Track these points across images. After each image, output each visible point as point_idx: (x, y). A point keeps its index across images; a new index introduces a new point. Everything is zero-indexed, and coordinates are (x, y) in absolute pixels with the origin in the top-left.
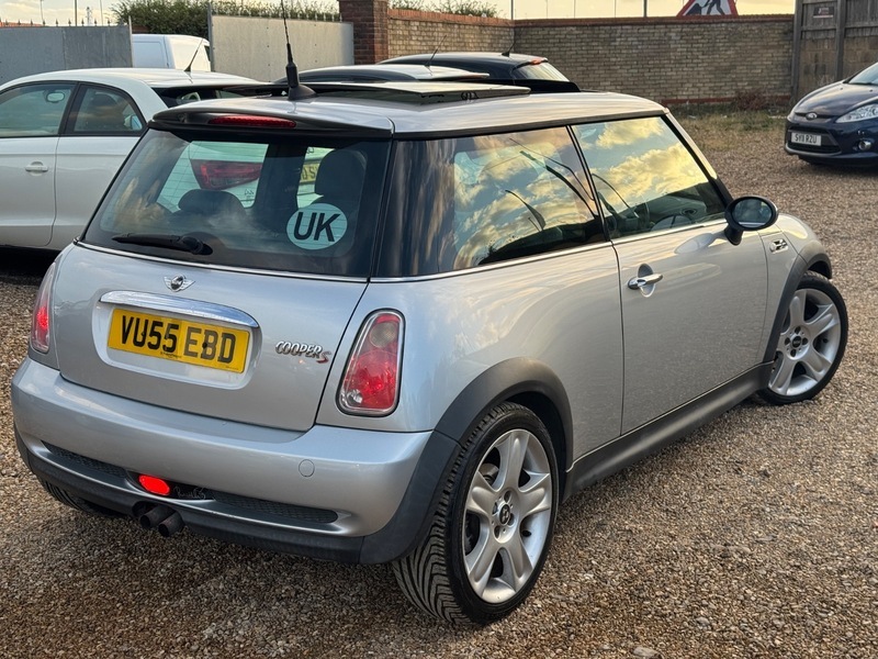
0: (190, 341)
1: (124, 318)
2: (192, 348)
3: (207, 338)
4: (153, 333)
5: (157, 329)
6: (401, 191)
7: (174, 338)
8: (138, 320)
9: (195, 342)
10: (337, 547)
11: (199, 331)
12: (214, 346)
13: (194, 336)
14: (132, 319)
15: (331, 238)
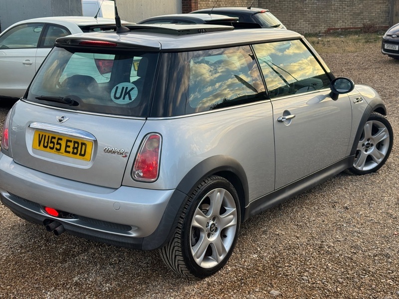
0: (67, 146)
1: (39, 134)
2: (68, 149)
3: (74, 145)
4: (52, 142)
5: (53, 140)
6: (165, 75)
7: (60, 144)
8: (45, 136)
9: (69, 147)
10: (132, 242)
11: (71, 141)
12: (77, 148)
13: (69, 144)
14: (43, 135)
15: (130, 99)
